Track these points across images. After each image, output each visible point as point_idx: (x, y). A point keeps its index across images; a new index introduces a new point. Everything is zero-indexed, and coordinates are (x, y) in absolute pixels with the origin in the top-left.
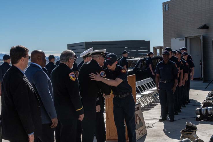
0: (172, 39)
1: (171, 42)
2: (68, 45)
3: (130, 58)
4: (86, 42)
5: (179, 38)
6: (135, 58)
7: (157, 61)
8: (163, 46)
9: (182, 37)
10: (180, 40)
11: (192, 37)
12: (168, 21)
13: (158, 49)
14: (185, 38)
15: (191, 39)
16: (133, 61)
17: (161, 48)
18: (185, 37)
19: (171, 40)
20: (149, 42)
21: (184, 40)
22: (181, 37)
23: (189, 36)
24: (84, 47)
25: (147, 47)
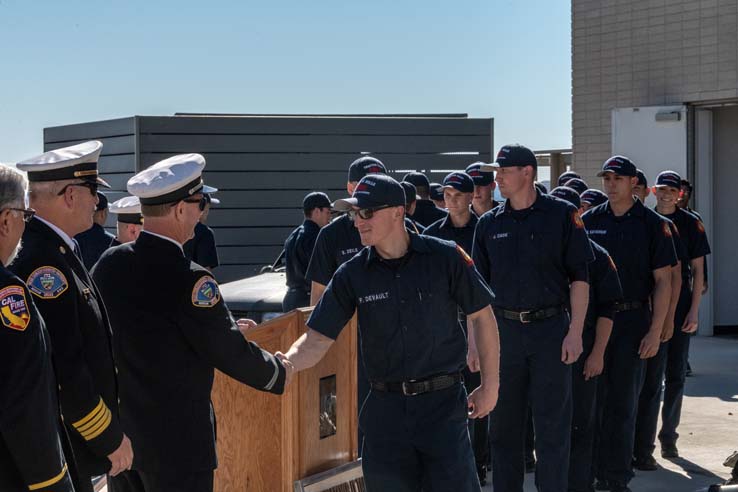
0: (615, 114)
1: (610, 125)
2: (45, 130)
4: (141, 121)
5: (656, 109)
8: (570, 148)
9: (673, 104)
10: (660, 117)
11: (723, 101)
12: (596, 14)
13: (543, 162)
14: (684, 108)
15: (720, 113)
17: (558, 159)
18: (687, 104)
19: (610, 117)
20: (486, 126)
21: (679, 119)
22: (665, 104)
23: (705, 97)
24: (132, 143)
25: (477, 153)
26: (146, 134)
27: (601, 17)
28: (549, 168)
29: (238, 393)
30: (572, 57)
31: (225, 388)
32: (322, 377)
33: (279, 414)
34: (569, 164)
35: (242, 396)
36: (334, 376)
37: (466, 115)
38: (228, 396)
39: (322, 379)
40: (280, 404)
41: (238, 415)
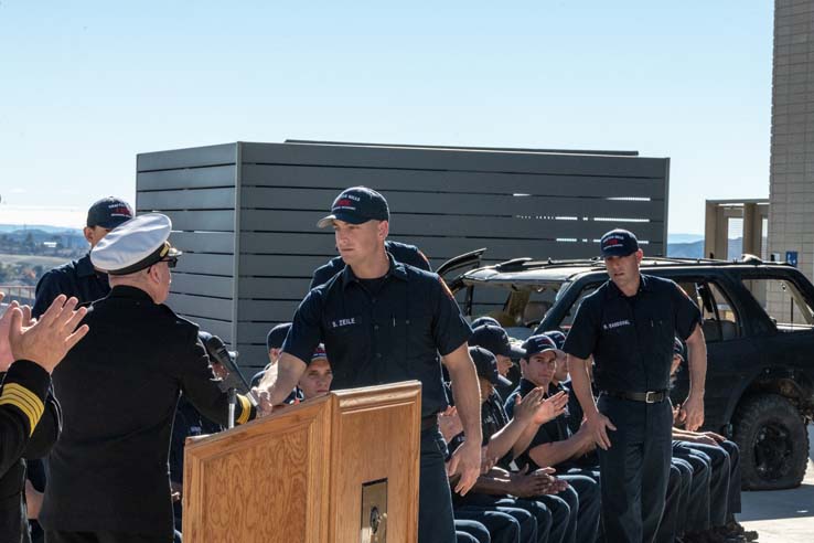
3: (519, 267)
4: (244, 148)
6: (550, 266)
7: (706, 294)
8: (767, 197)
13: (735, 213)
16: (533, 284)
17: (753, 211)
24: (232, 175)
25: (648, 199)
26: (250, 163)
27: (807, 43)
28: (742, 220)
29: (252, 500)
30: (773, 89)
31: (235, 491)
32: (366, 481)
33: (303, 530)
34: (766, 217)
35: (256, 504)
36: (385, 480)
37: (637, 153)
38: (239, 504)
39: (365, 485)
40: (305, 516)
41: (250, 529)
